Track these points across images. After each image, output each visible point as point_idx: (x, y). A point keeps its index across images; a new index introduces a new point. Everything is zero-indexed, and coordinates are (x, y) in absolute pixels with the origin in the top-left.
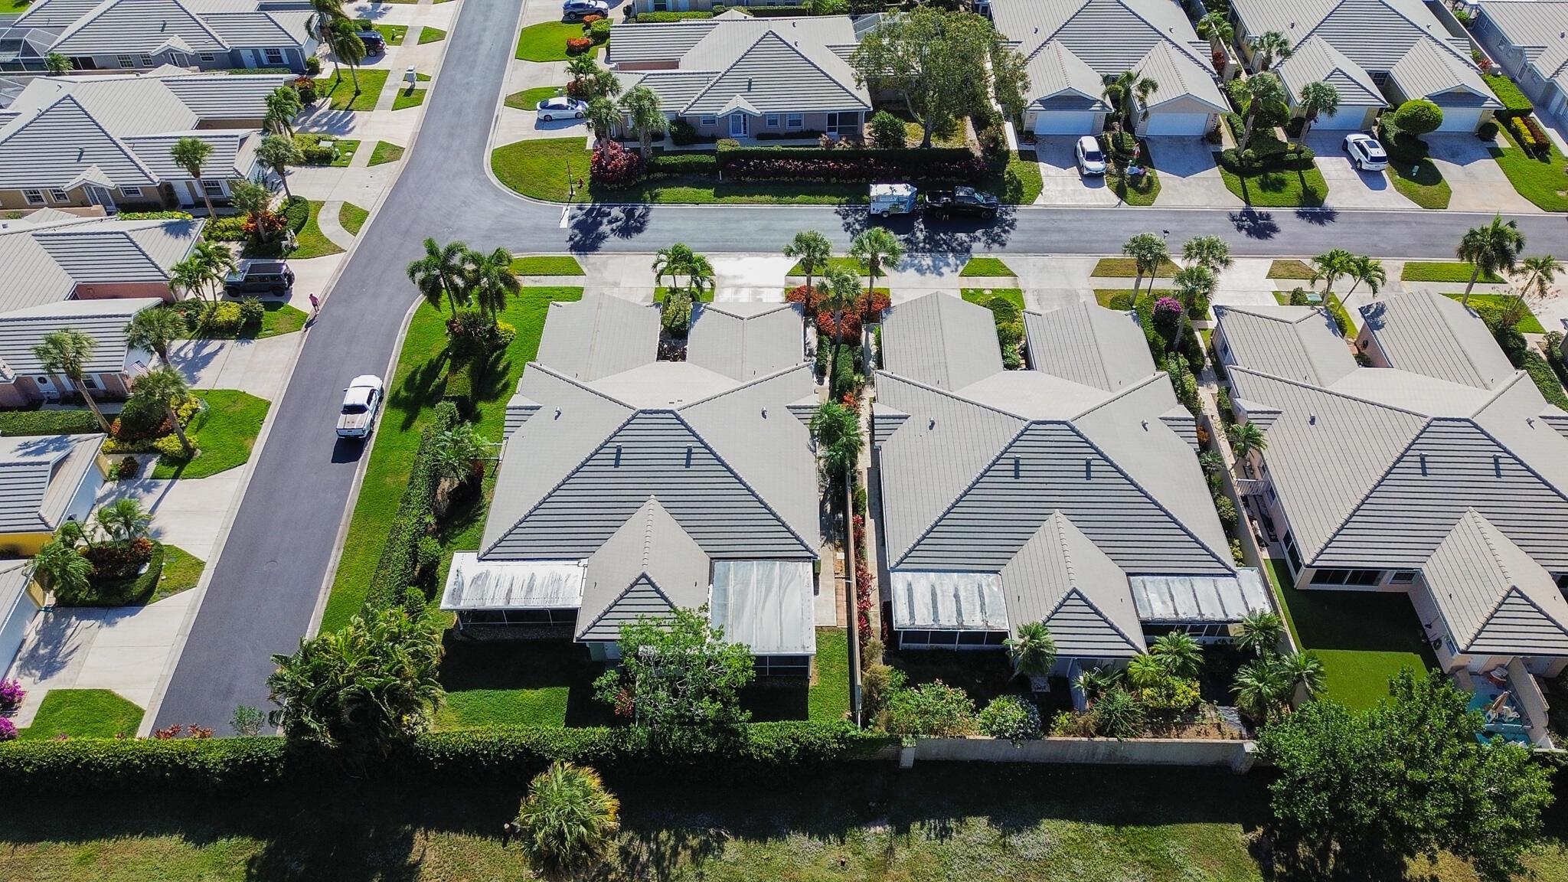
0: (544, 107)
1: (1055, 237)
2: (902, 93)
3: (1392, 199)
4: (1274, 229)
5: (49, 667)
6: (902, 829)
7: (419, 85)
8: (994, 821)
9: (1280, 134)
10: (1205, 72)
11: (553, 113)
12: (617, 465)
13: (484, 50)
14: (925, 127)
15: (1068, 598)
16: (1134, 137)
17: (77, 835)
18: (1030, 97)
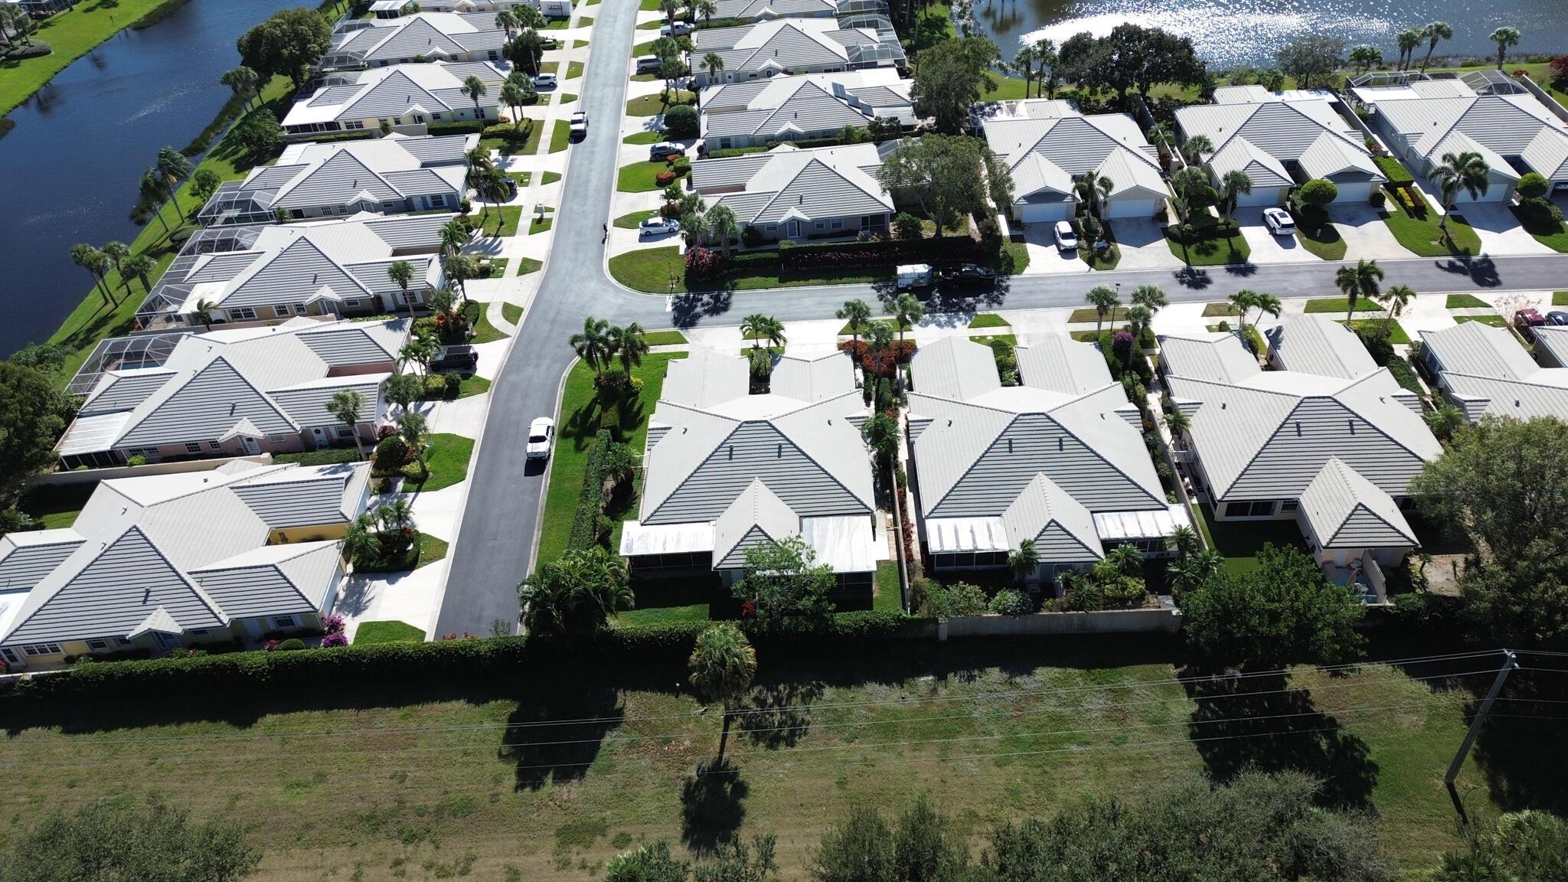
0: (646, 225)
1: (1040, 296)
2: (918, 197)
3: (1300, 254)
4: (1208, 281)
5: (357, 609)
6: (941, 677)
7: (546, 215)
8: (1003, 669)
9: (1213, 211)
10: (1152, 169)
11: (651, 230)
12: (730, 459)
13: (592, 186)
14: (937, 222)
15: (1048, 525)
16: (1100, 220)
17: (397, 703)
18: (1017, 194)
